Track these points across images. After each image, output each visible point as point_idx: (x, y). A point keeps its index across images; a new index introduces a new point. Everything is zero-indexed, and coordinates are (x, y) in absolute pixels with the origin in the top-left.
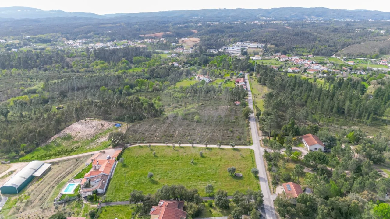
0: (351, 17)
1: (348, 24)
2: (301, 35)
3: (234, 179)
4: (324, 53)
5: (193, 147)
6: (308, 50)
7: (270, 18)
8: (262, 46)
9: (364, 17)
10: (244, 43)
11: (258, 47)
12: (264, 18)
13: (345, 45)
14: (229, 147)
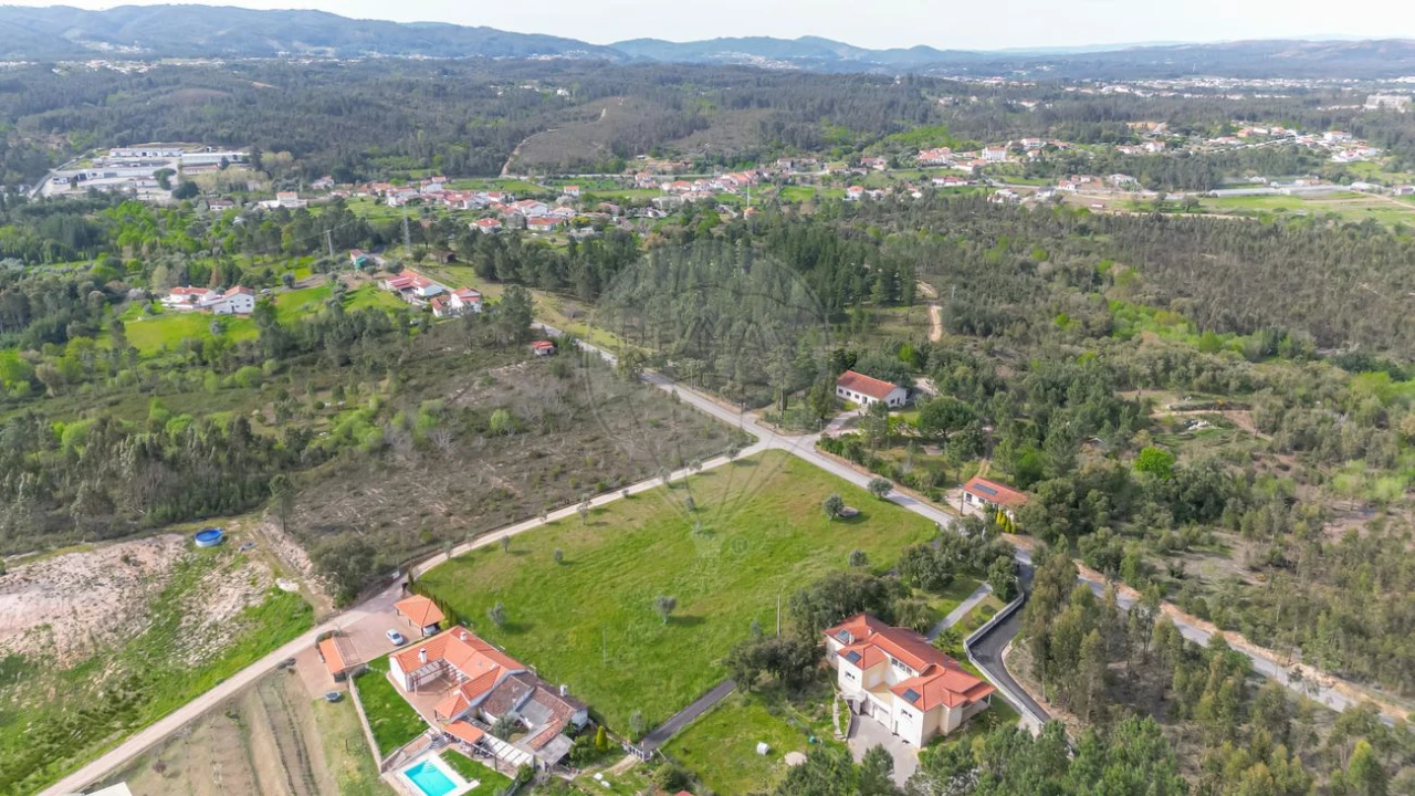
0: (423, 46)
1: (446, 72)
2: (350, 112)
3: (853, 527)
4: (476, 167)
5: (627, 497)
6: (422, 161)
7: (131, 45)
8: (235, 157)
9: (460, 45)
10: (144, 150)
11: (225, 164)
12: (105, 46)
13: (516, 137)
14: (723, 460)
